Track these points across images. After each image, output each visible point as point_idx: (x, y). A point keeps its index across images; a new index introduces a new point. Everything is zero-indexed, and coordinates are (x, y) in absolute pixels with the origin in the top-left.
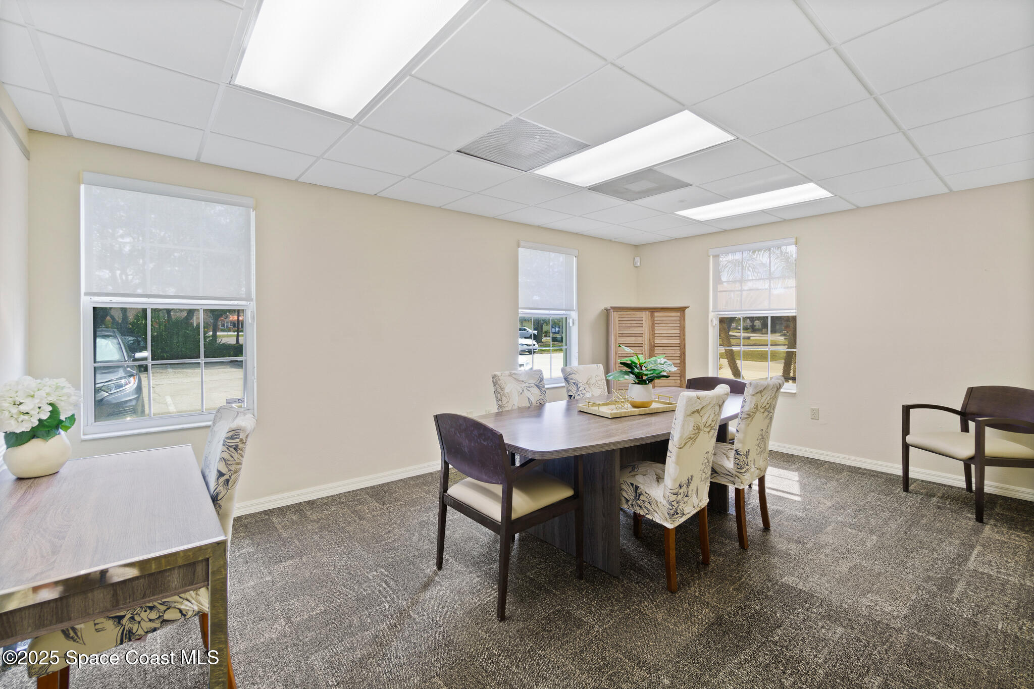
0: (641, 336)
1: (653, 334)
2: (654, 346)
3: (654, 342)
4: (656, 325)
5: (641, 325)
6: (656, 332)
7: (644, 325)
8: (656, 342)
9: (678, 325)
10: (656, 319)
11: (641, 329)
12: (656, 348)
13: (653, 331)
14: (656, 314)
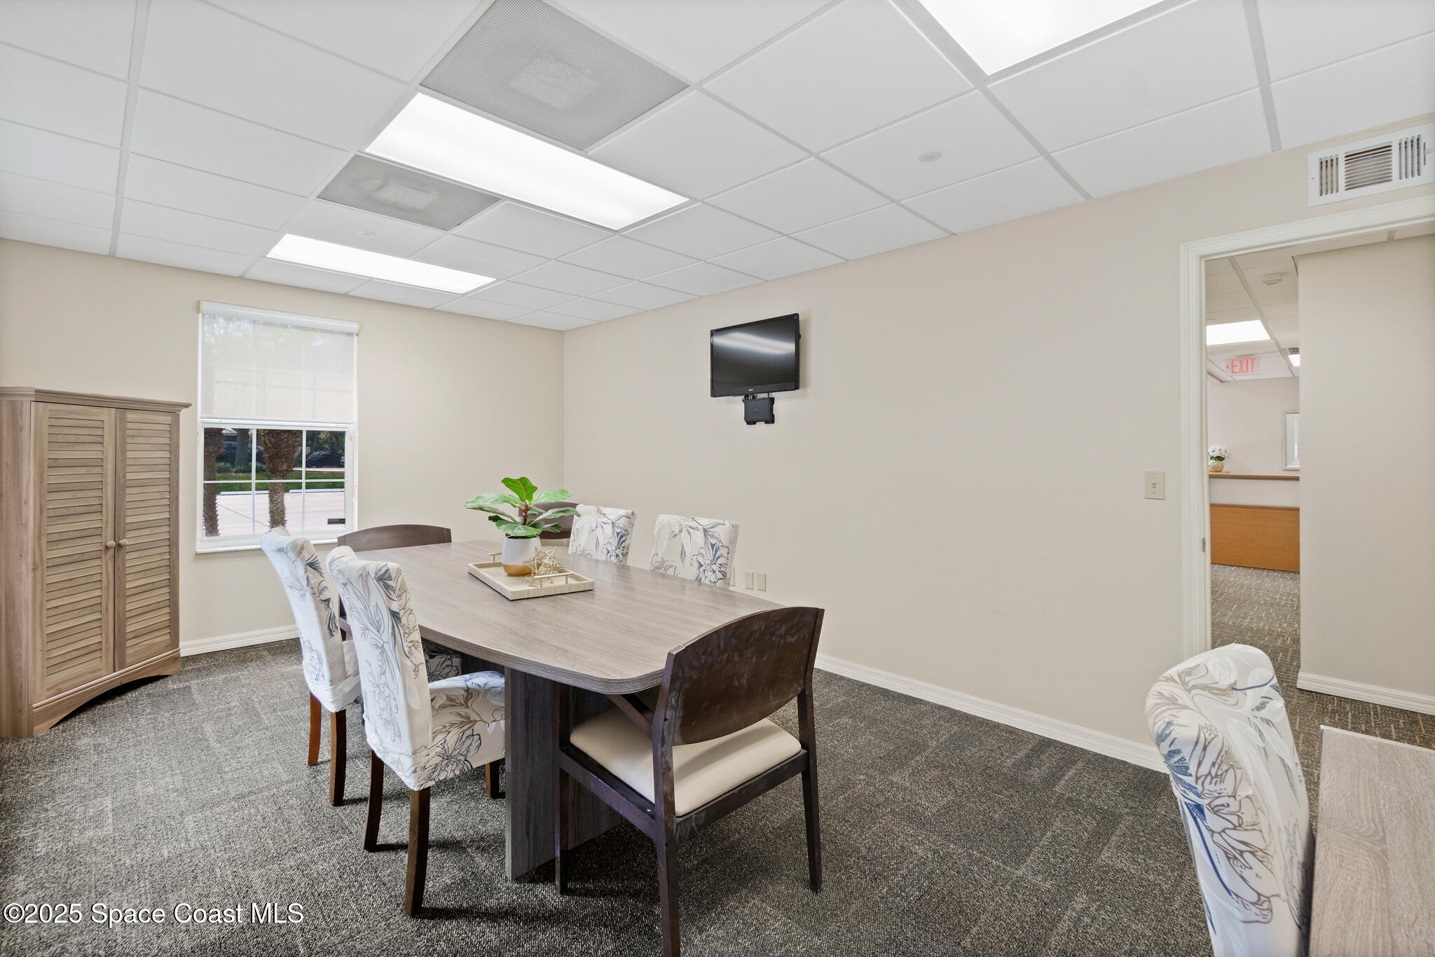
0: (99, 463)
1: (124, 460)
2: (125, 487)
3: (125, 477)
4: (129, 440)
5: (99, 439)
6: (129, 455)
7: (106, 440)
8: (129, 476)
9: (167, 441)
10: (129, 426)
11: (99, 447)
12: (128, 491)
13: (124, 452)
14: (131, 416)
